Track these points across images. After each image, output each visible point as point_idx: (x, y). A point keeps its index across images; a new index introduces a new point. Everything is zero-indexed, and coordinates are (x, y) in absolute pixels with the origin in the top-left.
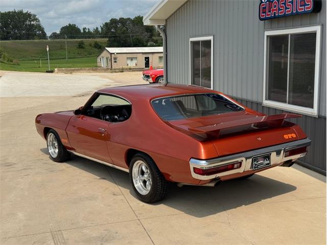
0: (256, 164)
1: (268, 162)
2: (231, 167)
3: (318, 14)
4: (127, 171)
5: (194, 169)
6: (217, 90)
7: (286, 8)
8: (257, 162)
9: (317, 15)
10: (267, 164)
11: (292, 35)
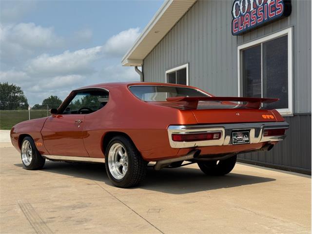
0: (235, 139)
1: (247, 139)
2: (210, 136)
3: (289, 17)
4: (103, 160)
5: (173, 135)
6: (192, 85)
7: (258, 18)
8: (237, 137)
9: (287, 19)
10: (246, 141)
11: (264, 43)
